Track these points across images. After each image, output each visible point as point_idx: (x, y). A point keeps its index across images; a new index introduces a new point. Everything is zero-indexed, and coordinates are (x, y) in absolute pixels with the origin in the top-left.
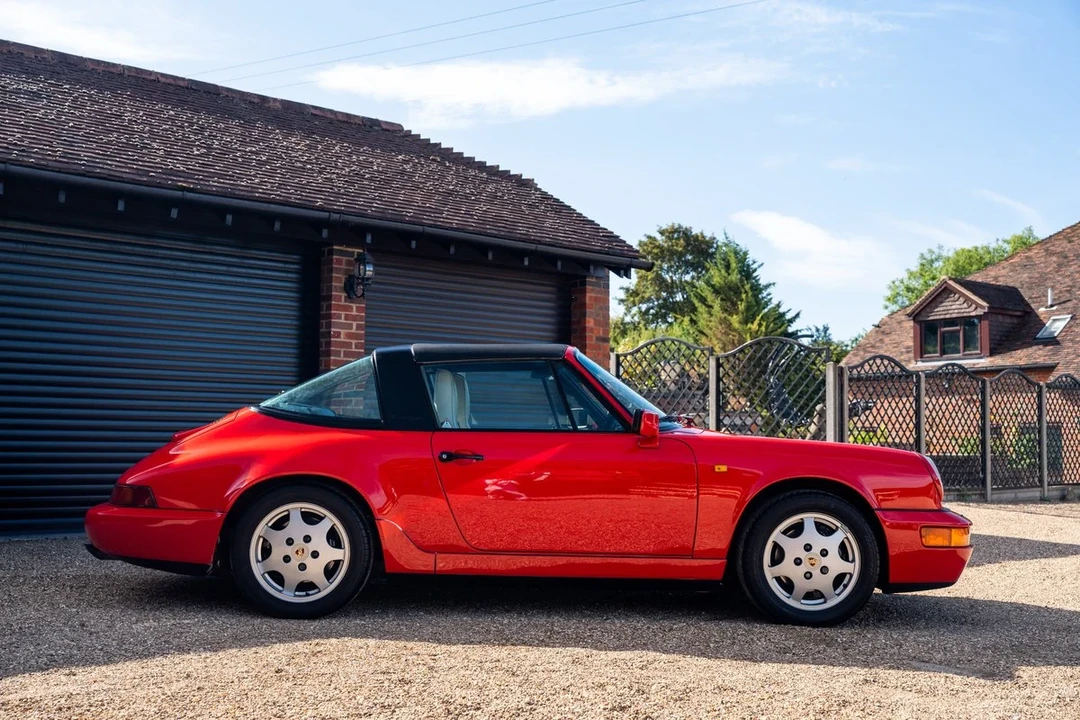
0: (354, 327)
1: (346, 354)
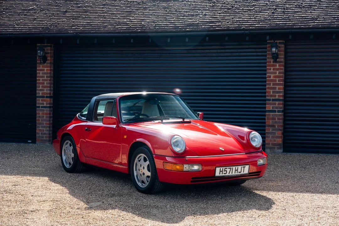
0: (278, 73)
1: (273, 84)
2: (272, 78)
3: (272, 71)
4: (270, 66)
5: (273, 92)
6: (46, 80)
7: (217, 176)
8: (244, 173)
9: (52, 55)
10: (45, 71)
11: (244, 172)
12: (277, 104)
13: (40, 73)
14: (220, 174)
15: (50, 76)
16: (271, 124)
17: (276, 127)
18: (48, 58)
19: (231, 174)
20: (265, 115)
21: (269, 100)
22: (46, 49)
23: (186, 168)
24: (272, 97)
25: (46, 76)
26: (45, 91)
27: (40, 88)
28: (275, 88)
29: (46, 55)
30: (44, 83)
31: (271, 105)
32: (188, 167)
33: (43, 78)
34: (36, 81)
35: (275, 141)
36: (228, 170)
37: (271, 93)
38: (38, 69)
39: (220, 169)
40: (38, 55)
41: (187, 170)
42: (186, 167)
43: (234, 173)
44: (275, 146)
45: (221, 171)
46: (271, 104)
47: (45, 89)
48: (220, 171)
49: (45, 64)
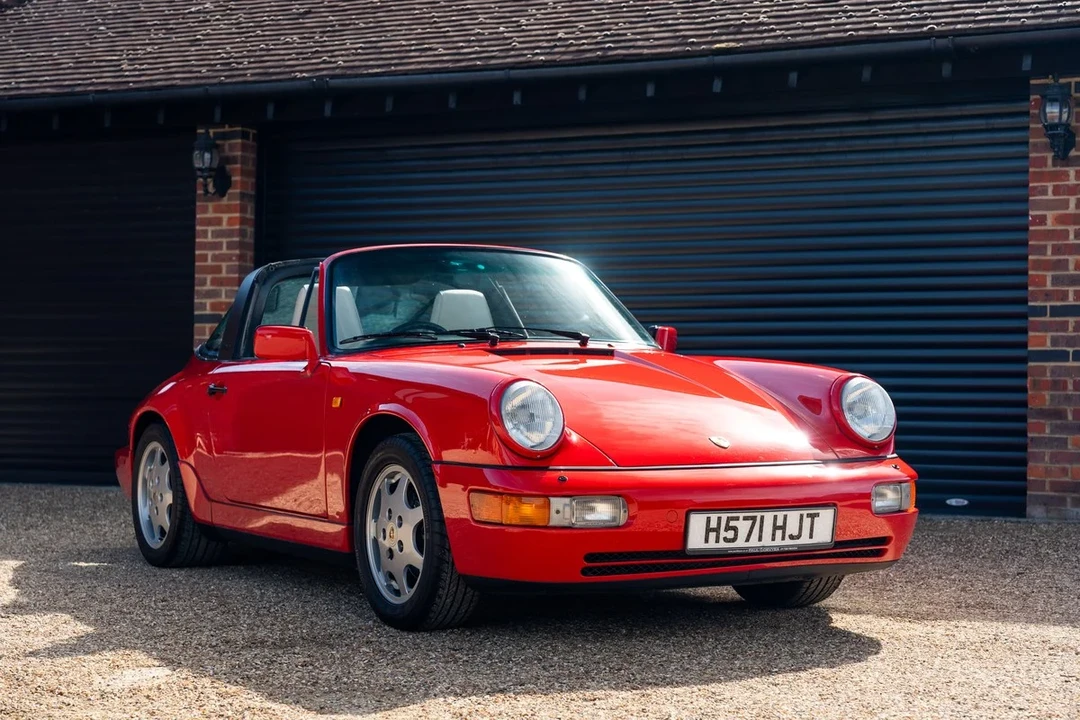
0: (1072, 205)
1: (1057, 250)
2: (1050, 225)
3: (1050, 196)
4: (1042, 177)
5: (1056, 280)
6: (228, 258)
7: (694, 550)
8: (815, 540)
9: (251, 167)
10: (224, 226)
11: (811, 537)
12: (1071, 329)
13: (206, 234)
14: (707, 541)
15: (239, 242)
16: (1047, 405)
17: (1070, 417)
18: (233, 179)
19: (754, 542)
20: (1024, 375)
21: (1041, 311)
22: (227, 147)
23: (558, 512)
24: (1050, 300)
25: (227, 243)
26: (223, 296)
27: (205, 288)
28: (1063, 265)
29: (228, 167)
30: (218, 270)
31: (1046, 331)
32: (568, 509)
33: (216, 249)
34: (194, 262)
35: (1064, 471)
36: (743, 526)
37: (1049, 282)
38: (201, 219)
39: (709, 519)
40: (197, 166)
41: (566, 523)
42: (562, 511)
43: (768, 541)
44: (1064, 491)
45: (713, 530)
46: (1046, 327)
47: (223, 289)
48: (709, 530)
49: (225, 201)
